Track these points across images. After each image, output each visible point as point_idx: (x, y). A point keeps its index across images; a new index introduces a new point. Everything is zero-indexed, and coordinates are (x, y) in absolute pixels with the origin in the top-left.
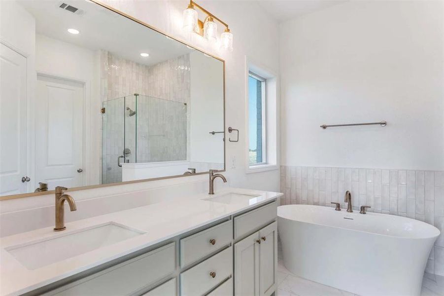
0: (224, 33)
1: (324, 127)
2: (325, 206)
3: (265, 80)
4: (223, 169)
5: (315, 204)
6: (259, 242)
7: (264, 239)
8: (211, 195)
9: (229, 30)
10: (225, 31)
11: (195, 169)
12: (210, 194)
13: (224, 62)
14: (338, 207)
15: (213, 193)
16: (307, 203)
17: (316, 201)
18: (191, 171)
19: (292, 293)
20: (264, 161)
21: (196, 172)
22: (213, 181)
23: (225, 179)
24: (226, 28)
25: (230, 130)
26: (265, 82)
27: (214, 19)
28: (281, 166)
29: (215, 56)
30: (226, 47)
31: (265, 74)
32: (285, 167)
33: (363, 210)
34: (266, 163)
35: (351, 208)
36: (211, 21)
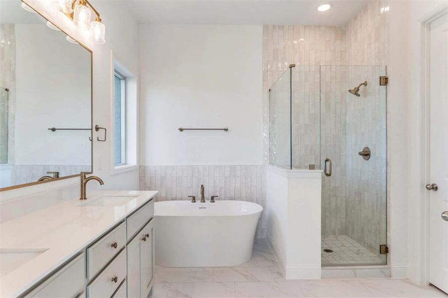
0: (95, 22)
1: (181, 130)
2: (182, 200)
3: (125, 78)
4: (90, 171)
5: (173, 199)
6: (144, 239)
7: (148, 236)
8: (84, 200)
9: (101, 20)
10: (96, 20)
11: (58, 173)
12: (81, 199)
13: (91, 52)
14: (194, 199)
15: (85, 198)
16: (167, 199)
17: (174, 196)
18: (52, 175)
19: (165, 282)
20: (123, 162)
21: (60, 176)
22: (85, 184)
23: (102, 182)
24: (97, 16)
25: (97, 129)
26: (124, 81)
27: (87, 4)
28: (140, 166)
29: (84, 44)
30: (97, 38)
31: (126, 72)
32: (145, 167)
33: (213, 199)
34: (125, 164)
35: (204, 199)
36: (83, 4)
